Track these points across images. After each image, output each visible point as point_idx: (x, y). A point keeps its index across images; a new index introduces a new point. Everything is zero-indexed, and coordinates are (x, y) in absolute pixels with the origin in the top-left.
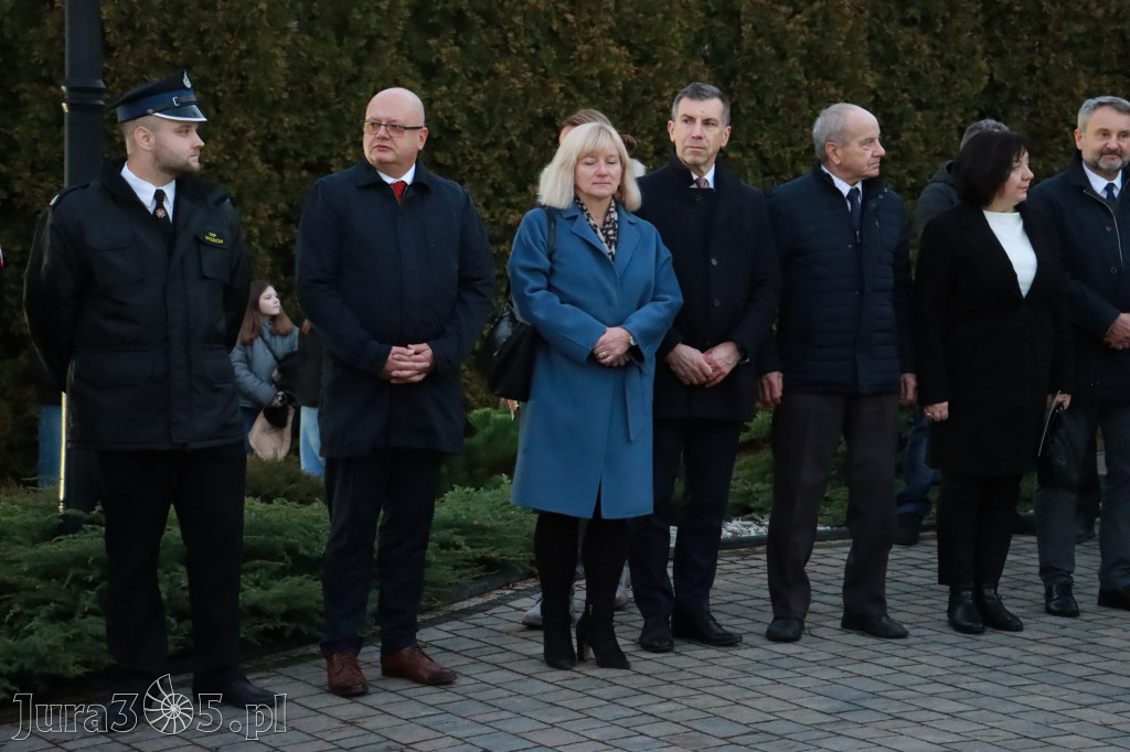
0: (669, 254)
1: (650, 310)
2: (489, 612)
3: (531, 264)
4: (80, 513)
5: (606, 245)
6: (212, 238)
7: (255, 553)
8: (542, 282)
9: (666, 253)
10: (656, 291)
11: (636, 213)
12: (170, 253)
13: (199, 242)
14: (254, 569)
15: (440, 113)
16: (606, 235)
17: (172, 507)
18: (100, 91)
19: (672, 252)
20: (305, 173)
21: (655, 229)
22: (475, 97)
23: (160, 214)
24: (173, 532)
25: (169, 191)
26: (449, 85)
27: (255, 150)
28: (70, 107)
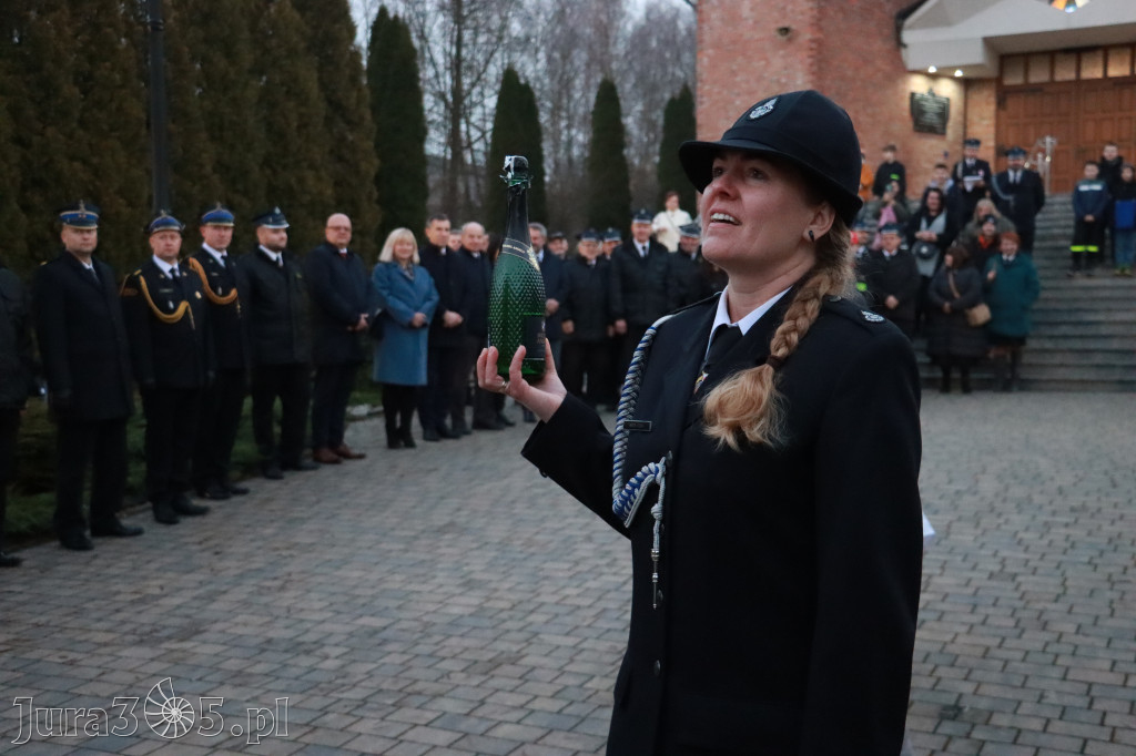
6: (299, 275)
10: (430, 294)
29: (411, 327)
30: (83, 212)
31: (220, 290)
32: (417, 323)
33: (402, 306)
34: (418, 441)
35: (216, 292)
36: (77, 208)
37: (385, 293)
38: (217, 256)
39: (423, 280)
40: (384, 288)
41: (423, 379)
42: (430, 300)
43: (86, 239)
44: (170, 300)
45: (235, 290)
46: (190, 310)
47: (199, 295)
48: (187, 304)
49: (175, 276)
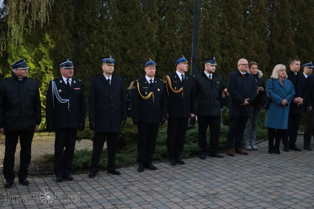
0: (293, 86)
1: (290, 96)
2: (258, 144)
3: (270, 88)
5: (282, 84)
6: (218, 83)
8: (272, 91)
9: (293, 85)
10: (291, 92)
11: (287, 79)
12: (211, 85)
13: (216, 83)
14: (222, 136)
15: (225, 62)
16: (282, 83)
19: (294, 85)
21: (290, 82)
22: (231, 59)
23: (210, 79)
25: (211, 75)
26: (226, 57)
28: (192, 61)
29: (281, 105)
30: (111, 59)
31: (176, 89)
32: (283, 104)
33: (277, 96)
34: (281, 151)
35: (174, 89)
36: (109, 58)
37: (270, 91)
38: (179, 74)
39: (289, 85)
40: (270, 89)
41: (285, 126)
42: (290, 94)
43: (111, 68)
44: (146, 91)
45: (182, 88)
46: (153, 95)
47: (159, 90)
48: (152, 93)
49: (151, 83)
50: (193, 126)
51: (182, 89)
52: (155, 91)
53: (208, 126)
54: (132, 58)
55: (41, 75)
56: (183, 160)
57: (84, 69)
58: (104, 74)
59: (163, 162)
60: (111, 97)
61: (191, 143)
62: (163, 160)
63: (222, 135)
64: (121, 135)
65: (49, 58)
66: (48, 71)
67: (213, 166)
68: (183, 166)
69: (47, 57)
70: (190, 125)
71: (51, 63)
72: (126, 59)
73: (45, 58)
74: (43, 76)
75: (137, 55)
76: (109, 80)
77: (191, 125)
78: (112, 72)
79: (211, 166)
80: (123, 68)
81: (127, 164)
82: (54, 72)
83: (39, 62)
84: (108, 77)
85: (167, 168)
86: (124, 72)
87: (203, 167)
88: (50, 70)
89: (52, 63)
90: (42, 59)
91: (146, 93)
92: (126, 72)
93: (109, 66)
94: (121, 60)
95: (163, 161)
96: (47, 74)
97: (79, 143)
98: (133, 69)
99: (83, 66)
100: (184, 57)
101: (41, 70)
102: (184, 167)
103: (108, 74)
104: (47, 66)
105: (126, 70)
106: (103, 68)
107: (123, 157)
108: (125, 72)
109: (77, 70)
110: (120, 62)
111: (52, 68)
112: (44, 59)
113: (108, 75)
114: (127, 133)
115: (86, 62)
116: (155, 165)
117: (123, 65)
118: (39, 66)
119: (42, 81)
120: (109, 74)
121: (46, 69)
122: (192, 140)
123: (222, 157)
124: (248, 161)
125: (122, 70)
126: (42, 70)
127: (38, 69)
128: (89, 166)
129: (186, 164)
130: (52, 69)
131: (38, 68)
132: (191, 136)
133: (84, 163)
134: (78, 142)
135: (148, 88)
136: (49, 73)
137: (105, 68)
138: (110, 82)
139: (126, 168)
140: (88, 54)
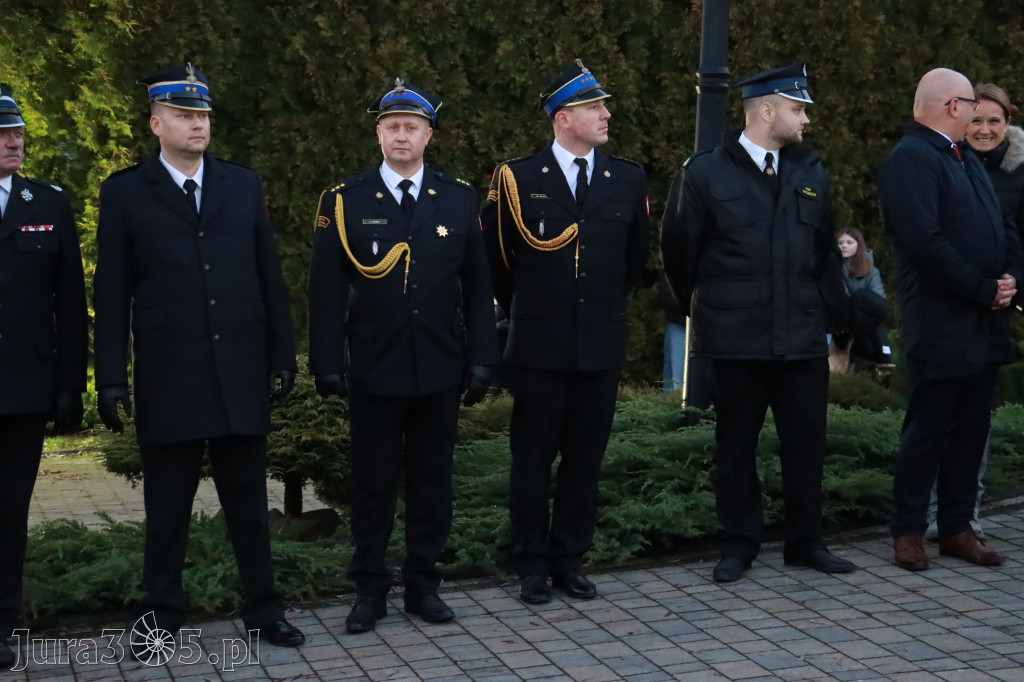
4: (698, 410)
6: (808, 191)
7: (835, 449)
12: (775, 204)
13: (798, 194)
14: (834, 462)
17: (769, 408)
18: (724, 76)
20: (884, 141)
23: (770, 172)
24: (769, 429)
25: (776, 154)
26: (1014, 64)
27: (845, 122)
28: (702, 89)
43: (196, 129)
44: (375, 239)
45: (575, 225)
46: (408, 258)
47: (442, 231)
48: (406, 246)
49: (407, 197)
50: (702, 413)
51: (572, 230)
52: (422, 241)
53: (769, 413)
54: (520, 79)
55: (78, 166)
56: (593, 579)
57: (286, 136)
58: (165, 159)
59: (498, 584)
60: (207, 267)
61: (663, 494)
62: (503, 576)
63: (837, 456)
64: (312, 454)
65: (114, 84)
66: (112, 145)
67: (721, 612)
68: (580, 605)
69: (102, 82)
70: (688, 404)
71: (122, 110)
72: (493, 83)
73: (93, 87)
74: (90, 168)
75: (542, 68)
76: (189, 184)
77: (692, 408)
78: (201, 146)
79: (715, 611)
80: (477, 127)
81: (325, 594)
82: (140, 149)
83: (69, 105)
84: (183, 169)
85: (497, 618)
86: (482, 150)
87: (673, 616)
88: (121, 140)
89: (126, 109)
90: (82, 92)
91: (375, 249)
92: (494, 148)
93: (188, 115)
94: (465, 92)
95: (502, 582)
96: (105, 161)
97: (134, 487)
98: (529, 135)
99: (277, 122)
100: (585, 70)
101: (79, 141)
102: (581, 615)
103: (187, 158)
104: (106, 121)
105: (491, 138)
106: (157, 131)
107: (303, 560)
108: (489, 148)
109: (251, 143)
110: (465, 100)
111: (127, 130)
112: (86, 93)
113: (188, 163)
114: (344, 441)
115: (292, 103)
116: (453, 600)
117: (478, 115)
118: (67, 122)
119: (86, 193)
120: (186, 155)
121: (102, 135)
122: (672, 478)
123: (848, 568)
124: (914, 592)
125: (470, 139)
126: (84, 140)
127: (62, 138)
128: (127, 600)
129: (602, 597)
130: (128, 137)
131: (62, 132)
132: (671, 458)
133: (108, 586)
134: (130, 484)
135: (385, 222)
136: (118, 157)
137: (168, 128)
138: (198, 194)
139: (308, 613)
140: (303, 62)
